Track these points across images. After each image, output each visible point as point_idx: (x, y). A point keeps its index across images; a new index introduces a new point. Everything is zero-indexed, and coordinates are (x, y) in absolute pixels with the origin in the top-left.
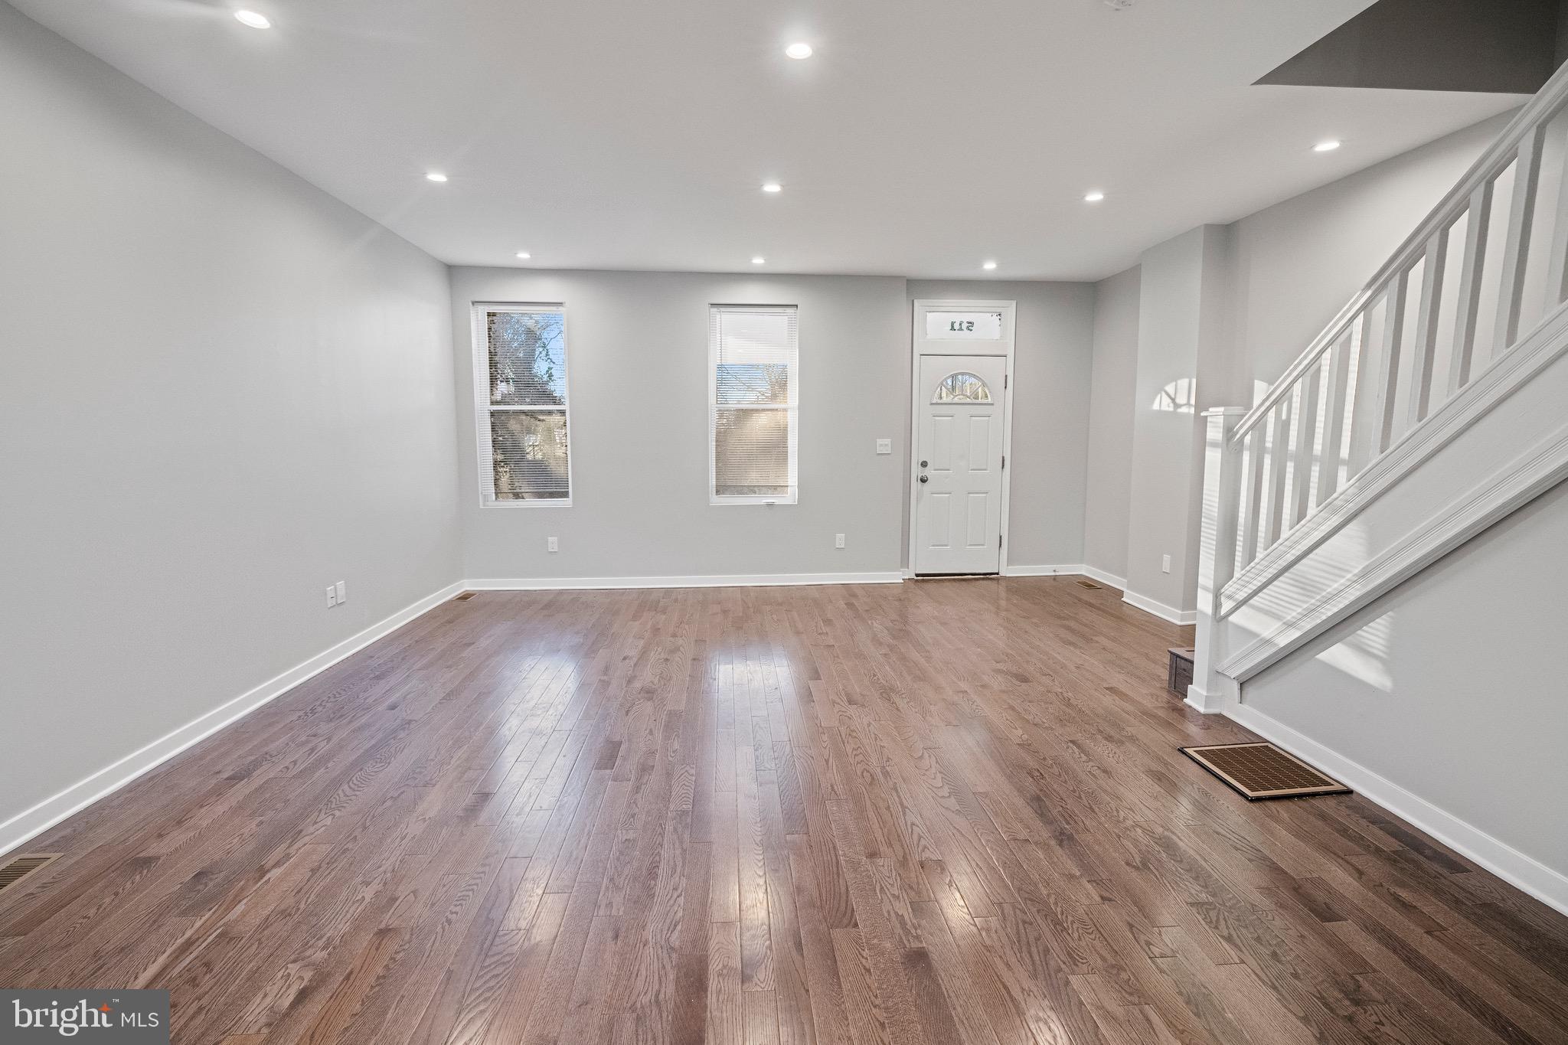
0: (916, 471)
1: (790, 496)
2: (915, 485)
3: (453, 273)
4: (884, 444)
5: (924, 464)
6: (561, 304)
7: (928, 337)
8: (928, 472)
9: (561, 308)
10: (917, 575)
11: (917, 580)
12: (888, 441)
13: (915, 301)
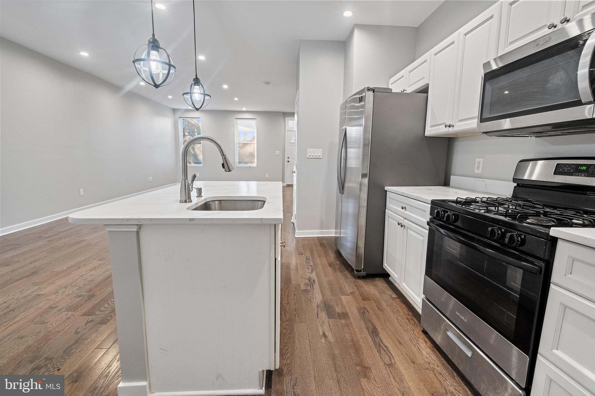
0: (286, 159)
1: (255, 165)
2: (286, 163)
3: (174, 110)
4: (277, 152)
5: (289, 158)
6: (200, 118)
7: (289, 126)
8: (289, 160)
9: (200, 119)
10: (287, 185)
11: (287, 186)
12: (278, 152)
13: (286, 118)
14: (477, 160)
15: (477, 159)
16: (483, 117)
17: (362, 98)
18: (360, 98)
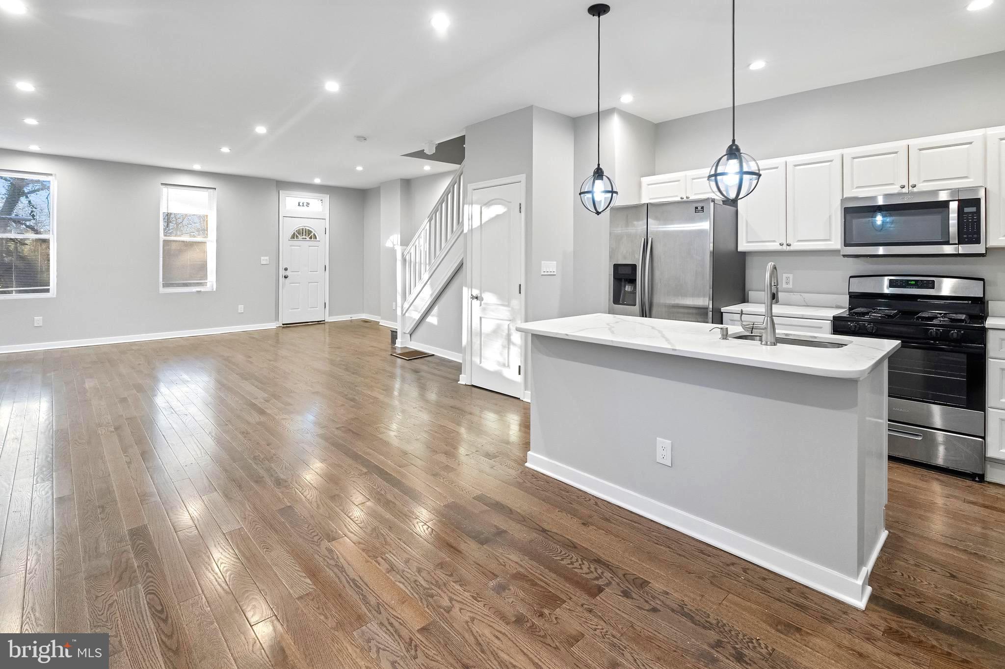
0: (282, 273)
1: (211, 287)
2: (281, 279)
4: (265, 259)
5: (286, 269)
7: (288, 208)
8: (287, 273)
10: (283, 324)
11: (283, 327)
13: (281, 192)
14: (785, 276)
15: (784, 274)
16: (847, 242)
17: (702, 208)
18: (696, 208)
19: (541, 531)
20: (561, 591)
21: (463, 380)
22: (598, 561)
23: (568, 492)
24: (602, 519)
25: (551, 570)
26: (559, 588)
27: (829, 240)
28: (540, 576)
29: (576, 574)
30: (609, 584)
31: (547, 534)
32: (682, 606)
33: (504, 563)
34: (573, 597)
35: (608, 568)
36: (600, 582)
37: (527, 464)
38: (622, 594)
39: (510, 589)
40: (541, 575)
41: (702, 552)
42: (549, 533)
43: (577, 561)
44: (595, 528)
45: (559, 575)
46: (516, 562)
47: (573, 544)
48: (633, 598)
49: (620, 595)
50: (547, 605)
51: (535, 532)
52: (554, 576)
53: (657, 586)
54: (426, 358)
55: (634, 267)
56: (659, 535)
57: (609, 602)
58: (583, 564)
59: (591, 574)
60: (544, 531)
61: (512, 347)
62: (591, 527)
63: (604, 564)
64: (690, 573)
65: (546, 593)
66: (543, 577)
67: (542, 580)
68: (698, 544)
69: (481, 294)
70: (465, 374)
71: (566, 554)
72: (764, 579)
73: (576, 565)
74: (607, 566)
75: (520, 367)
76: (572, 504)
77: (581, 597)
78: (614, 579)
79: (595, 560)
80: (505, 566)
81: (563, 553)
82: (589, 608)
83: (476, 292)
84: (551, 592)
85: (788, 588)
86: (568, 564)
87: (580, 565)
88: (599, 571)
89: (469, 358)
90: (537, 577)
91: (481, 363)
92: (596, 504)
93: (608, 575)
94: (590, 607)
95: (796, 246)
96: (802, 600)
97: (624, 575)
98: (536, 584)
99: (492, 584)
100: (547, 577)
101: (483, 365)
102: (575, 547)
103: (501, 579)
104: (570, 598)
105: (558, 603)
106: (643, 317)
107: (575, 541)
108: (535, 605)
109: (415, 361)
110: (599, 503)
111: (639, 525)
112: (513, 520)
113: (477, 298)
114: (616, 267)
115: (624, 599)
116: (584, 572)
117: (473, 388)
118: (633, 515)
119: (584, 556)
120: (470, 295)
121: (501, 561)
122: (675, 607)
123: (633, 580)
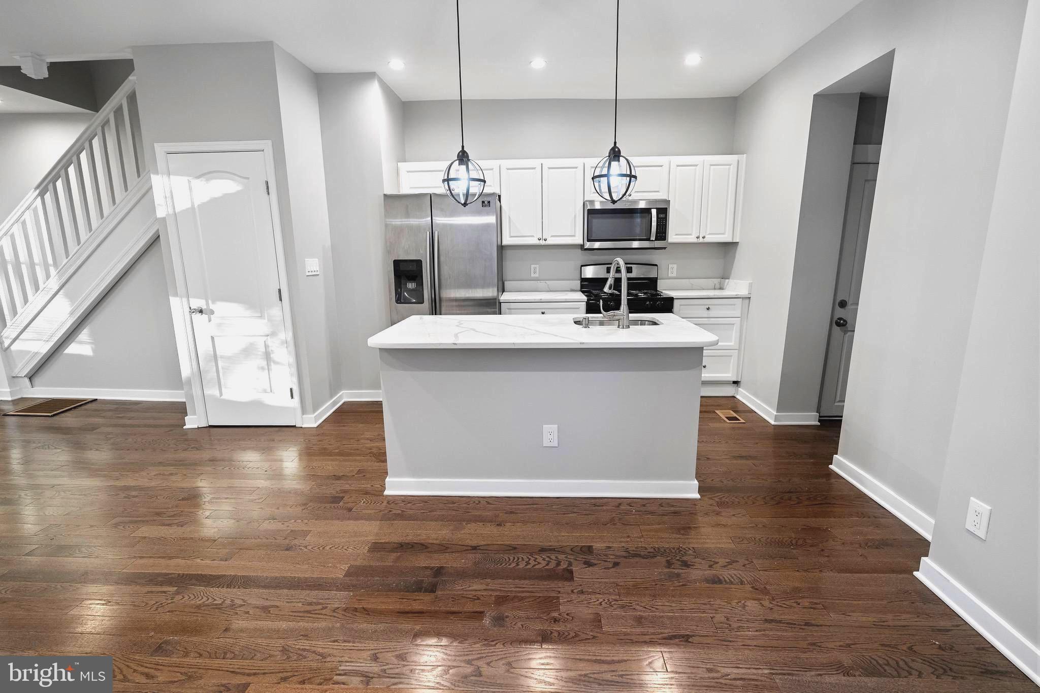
14: (533, 266)
16: (589, 238)
17: (489, 202)
18: (483, 202)
19: (473, 549)
20: (546, 590)
21: (192, 422)
22: (543, 550)
23: (454, 503)
24: (506, 513)
25: (520, 578)
26: (543, 589)
27: (574, 236)
28: (518, 589)
29: (540, 570)
30: (570, 564)
31: (479, 549)
32: (627, 551)
33: (475, 596)
34: (559, 590)
35: (555, 551)
36: (564, 566)
37: (386, 493)
38: (586, 566)
39: (507, 617)
40: (516, 587)
41: (595, 505)
42: (481, 548)
43: (530, 559)
44: (510, 524)
45: (530, 578)
46: (484, 590)
47: (510, 546)
48: (596, 564)
49: (586, 567)
50: (550, 610)
51: (470, 553)
52: (527, 582)
53: (598, 545)
54: (83, 407)
55: (419, 263)
56: (559, 506)
57: (586, 577)
58: (536, 559)
59: (550, 563)
60: (475, 548)
61: (273, 366)
62: (508, 524)
63: (550, 550)
64: (606, 525)
65: (538, 600)
66: (520, 588)
67: (523, 592)
68: (589, 501)
69: (207, 304)
70: (195, 414)
71: (514, 559)
72: (644, 505)
73: (532, 562)
74: (552, 550)
75: (291, 390)
76: (469, 512)
77: (566, 586)
78: (569, 557)
79: (540, 551)
80: (478, 599)
81: (512, 558)
82: (579, 591)
83: (197, 303)
84: (540, 597)
85: (660, 505)
86: (526, 565)
87: (535, 561)
88: (553, 557)
89: (199, 392)
90: (516, 591)
91: (221, 394)
92: (488, 503)
93: (562, 557)
94: (579, 589)
95: (551, 241)
96: (672, 509)
97: (571, 550)
98: (522, 599)
99: (487, 621)
100: (524, 586)
101: (226, 396)
102: (515, 548)
103: (490, 613)
104: (559, 592)
105: (556, 602)
106: (433, 315)
107: (509, 543)
108: (541, 615)
109: (63, 415)
110: (490, 502)
111: (538, 506)
112: (435, 552)
113: (201, 311)
114: (397, 263)
115: (591, 569)
116: (544, 565)
117: (211, 429)
118: (524, 499)
119: (531, 552)
120: (188, 309)
121: (470, 596)
122: (624, 554)
123: (581, 550)
